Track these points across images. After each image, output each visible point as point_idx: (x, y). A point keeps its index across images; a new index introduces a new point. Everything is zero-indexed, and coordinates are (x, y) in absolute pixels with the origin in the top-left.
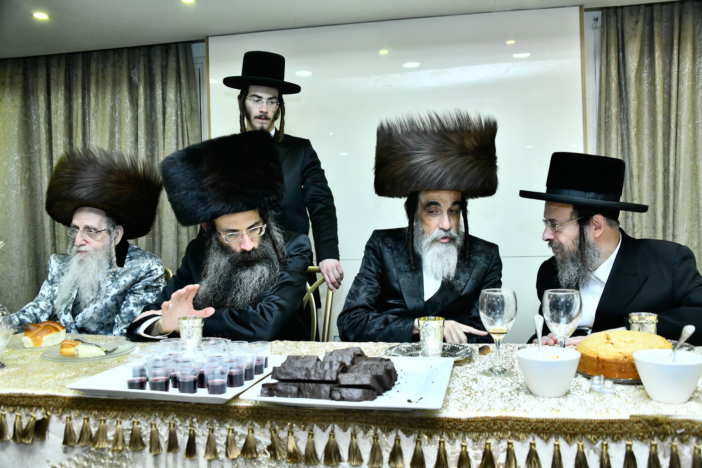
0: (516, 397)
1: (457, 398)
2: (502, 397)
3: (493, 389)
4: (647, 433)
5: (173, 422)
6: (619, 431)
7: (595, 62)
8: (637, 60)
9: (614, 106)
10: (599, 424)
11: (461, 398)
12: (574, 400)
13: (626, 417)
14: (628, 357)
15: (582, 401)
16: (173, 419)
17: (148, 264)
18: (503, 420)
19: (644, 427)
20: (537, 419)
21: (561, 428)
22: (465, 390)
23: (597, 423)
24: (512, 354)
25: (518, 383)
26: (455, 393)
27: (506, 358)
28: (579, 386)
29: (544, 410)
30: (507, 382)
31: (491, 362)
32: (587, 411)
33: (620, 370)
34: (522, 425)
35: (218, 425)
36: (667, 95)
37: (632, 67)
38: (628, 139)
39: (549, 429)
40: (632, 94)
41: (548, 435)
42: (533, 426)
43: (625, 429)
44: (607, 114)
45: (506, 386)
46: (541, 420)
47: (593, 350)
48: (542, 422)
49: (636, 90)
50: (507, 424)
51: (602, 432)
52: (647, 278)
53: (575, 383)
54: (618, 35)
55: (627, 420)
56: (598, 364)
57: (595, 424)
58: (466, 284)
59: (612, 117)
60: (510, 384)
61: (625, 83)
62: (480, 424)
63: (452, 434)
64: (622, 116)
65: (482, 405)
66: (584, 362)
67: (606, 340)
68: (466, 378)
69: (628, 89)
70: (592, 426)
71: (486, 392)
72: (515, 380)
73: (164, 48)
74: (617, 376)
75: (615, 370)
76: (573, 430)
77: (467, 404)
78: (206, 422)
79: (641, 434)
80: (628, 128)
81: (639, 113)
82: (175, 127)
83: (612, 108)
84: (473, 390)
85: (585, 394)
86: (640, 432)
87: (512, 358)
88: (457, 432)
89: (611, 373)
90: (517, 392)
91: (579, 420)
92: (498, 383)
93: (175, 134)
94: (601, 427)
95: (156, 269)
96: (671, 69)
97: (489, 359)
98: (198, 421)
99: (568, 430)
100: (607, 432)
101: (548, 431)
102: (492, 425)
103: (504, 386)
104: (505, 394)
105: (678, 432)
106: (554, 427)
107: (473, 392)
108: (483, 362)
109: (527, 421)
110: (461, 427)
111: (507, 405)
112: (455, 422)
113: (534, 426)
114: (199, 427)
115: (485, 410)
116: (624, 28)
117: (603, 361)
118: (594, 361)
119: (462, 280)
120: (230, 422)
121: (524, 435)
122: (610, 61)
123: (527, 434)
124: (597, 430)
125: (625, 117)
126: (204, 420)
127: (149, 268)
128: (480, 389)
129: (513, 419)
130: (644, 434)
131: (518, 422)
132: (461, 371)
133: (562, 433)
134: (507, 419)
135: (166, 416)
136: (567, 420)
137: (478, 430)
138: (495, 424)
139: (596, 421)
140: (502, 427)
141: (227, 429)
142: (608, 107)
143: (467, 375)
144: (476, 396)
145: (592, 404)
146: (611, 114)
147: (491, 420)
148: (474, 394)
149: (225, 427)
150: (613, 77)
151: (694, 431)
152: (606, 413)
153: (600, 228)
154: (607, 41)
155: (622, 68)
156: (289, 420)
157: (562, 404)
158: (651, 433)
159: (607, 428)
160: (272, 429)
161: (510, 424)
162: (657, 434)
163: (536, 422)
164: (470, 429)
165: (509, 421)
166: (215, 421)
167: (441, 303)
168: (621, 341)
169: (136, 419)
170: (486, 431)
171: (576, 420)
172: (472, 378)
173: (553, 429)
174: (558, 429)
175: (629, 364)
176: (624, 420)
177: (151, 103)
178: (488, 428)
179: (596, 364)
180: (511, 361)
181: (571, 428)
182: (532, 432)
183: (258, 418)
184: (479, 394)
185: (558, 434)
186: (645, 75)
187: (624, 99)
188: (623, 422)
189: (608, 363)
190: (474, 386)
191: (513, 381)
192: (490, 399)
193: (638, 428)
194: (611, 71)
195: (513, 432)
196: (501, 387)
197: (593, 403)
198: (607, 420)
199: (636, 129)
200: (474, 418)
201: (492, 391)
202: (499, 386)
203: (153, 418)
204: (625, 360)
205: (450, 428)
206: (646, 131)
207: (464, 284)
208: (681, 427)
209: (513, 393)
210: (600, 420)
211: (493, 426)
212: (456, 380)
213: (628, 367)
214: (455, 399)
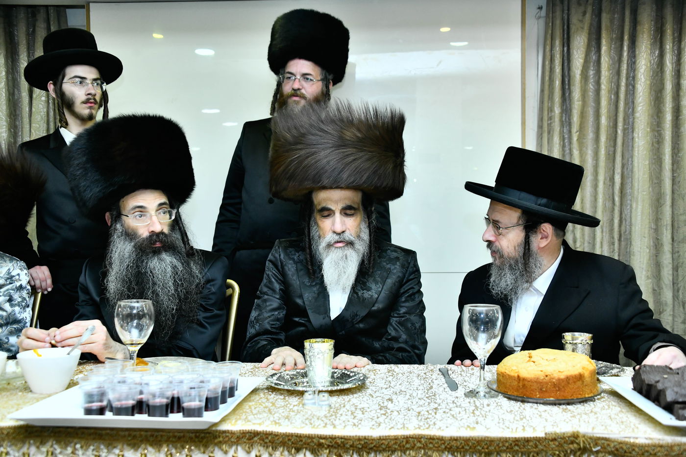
0: (433, 416)
1: (371, 417)
2: (418, 416)
3: (410, 408)
4: (563, 452)
5: (51, 449)
6: (535, 450)
7: (538, 55)
8: (583, 56)
9: (558, 106)
10: (514, 442)
11: (376, 417)
12: (493, 418)
13: (540, 434)
14: (550, 375)
15: (501, 420)
16: (52, 446)
17: (7, 268)
18: (416, 438)
19: (560, 445)
20: (451, 437)
21: (476, 447)
22: (381, 409)
23: (513, 441)
24: (432, 375)
25: (435, 403)
26: (370, 413)
27: (425, 378)
28: (500, 406)
29: (459, 428)
30: (424, 402)
31: (408, 383)
32: (504, 429)
33: (541, 390)
34: (436, 443)
35: (105, 451)
36: (614, 95)
37: (578, 64)
38: (570, 143)
39: (463, 447)
40: (576, 94)
41: (462, 454)
42: (446, 444)
43: (540, 447)
44: (550, 115)
45: (423, 405)
46: (456, 438)
47: (514, 368)
48: (456, 439)
49: (581, 90)
50: (420, 442)
51: (517, 450)
52: (588, 294)
53: (495, 403)
54: (563, 26)
55: (542, 438)
56: (519, 382)
57: (511, 442)
58: (379, 296)
59: (555, 118)
60: (427, 404)
61: (569, 81)
62: (392, 442)
63: (363, 454)
64: (564, 118)
65: (396, 424)
66: (505, 382)
67: (529, 358)
68: (381, 398)
69: (572, 88)
70: (507, 444)
71: (402, 412)
72: (432, 400)
73: (30, 10)
74: (538, 396)
75: (536, 390)
76: (487, 448)
77: (381, 423)
78: (92, 447)
79: (557, 453)
80: (570, 132)
81: (583, 115)
82: (45, 110)
83: (555, 108)
84: (389, 409)
85: (506, 413)
86: (556, 451)
87: (431, 379)
88: (368, 451)
89: (532, 392)
90: (435, 411)
91: (494, 438)
92: (414, 403)
93: (46, 118)
94: (516, 445)
95: (18, 275)
96: (619, 67)
97: (406, 380)
98: (82, 447)
99: (483, 448)
100: (522, 450)
101: (462, 450)
102: (404, 443)
103: (422, 406)
104: (422, 413)
105: (594, 450)
106: (468, 445)
107: (388, 411)
108: (400, 383)
109: (441, 439)
110: (373, 445)
111: (421, 424)
112: (366, 441)
113: (448, 445)
114: (83, 454)
115: (398, 429)
116: (570, 18)
117: (524, 379)
118: (515, 380)
119: (374, 291)
120: (119, 447)
121: (437, 454)
122: (554, 57)
123: (440, 453)
124: (512, 448)
125: (567, 119)
126: (89, 446)
127: (9, 273)
128: (397, 408)
129: (426, 437)
130: (559, 452)
131: (431, 441)
132: (375, 392)
133: (476, 452)
134: (420, 437)
135: (43, 443)
136: (482, 438)
137: (390, 449)
138: (407, 442)
139: (511, 439)
140: (415, 445)
141: (116, 455)
142: (551, 107)
143: (382, 395)
144: (392, 415)
145: (510, 422)
146: (555, 115)
147: (404, 438)
148: (390, 414)
149: (114, 453)
150: (557, 74)
151: (610, 449)
152: (522, 431)
153: (546, 237)
154: (552, 33)
155: (566, 64)
156: (187, 442)
157: (479, 422)
158: (567, 451)
159: (522, 446)
160: (169, 453)
161: (423, 442)
162: (573, 452)
163: (450, 440)
164: (382, 448)
165: (422, 439)
166: (102, 447)
167: (350, 320)
168: (543, 359)
169: (4, 448)
170: (398, 450)
171: (491, 438)
172: (387, 398)
173: (467, 448)
174: (473, 447)
175: (550, 382)
176: (539, 438)
177: (13, 78)
178: (400, 447)
179: (516, 383)
180: (430, 381)
181: (485, 447)
182: (446, 450)
183: (153, 441)
184: (395, 413)
185: (473, 453)
186: (591, 73)
187: (567, 99)
188: (538, 440)
189: (529, 381)
190: (390, 405)
191: (430, 401)
192: (406, 417)
193: (554, 446)
194: (554, 67)
195: (427, 451)
196: (419, 407)
197: (512, 422)
198: (522, 438)
199: (578, 133)
200: (386, 436)
201: (409, 410)
202: (416, 406)
203: (26, 446)
204: (546, 378)
205: (360, 447)
206: (590, 135)
207: (376, 296)
208: (596, 445)
209: (430, 412)
210: (515, 438)
211: (406, 444)
212: (371, 400)
213: (549, 386)
214: (369, 418)
